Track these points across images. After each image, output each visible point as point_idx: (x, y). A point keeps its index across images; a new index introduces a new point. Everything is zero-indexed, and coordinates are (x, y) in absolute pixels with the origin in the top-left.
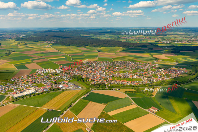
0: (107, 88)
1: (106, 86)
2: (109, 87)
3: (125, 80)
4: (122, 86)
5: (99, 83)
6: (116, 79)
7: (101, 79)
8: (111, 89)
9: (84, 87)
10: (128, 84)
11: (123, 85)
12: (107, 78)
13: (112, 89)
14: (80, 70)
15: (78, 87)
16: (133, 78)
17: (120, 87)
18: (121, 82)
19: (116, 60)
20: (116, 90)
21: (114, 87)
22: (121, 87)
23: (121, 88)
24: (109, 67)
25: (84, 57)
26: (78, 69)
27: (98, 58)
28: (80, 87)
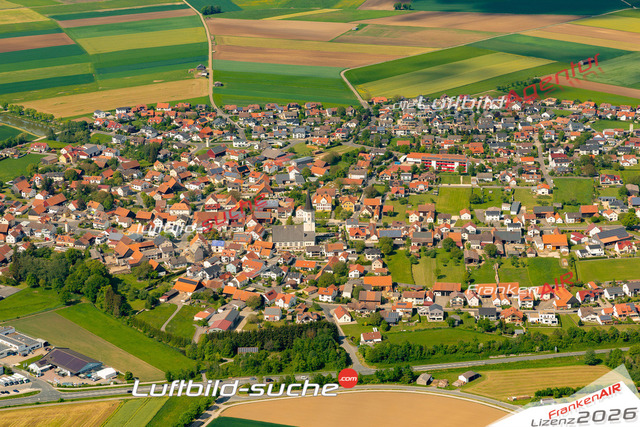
0: (360, 365)
1: (347, 346)
2: (378, 357)
3: (507, 278)
4: (498, 338)
5: (271, 316)
6: (422, 273)
7: (281, 282)
8: (396, 379)
9: (141, 366)
10: (544, 318)
11: (502, 325)
12: (344, 271)
13: (414, 378)
14: (69, 198)
15: (82, 366)
16: (573, 260)
17: (477, 353)
18: (474, 302)
19: (379, 91)
20: (449, 387)
21: (424, 356)
22: (490, 349)
23: (494, 360)
24: (336, 160)
25: (87, 68)
26: (49, 187)
27: (211, 76)
28: (105, 373)
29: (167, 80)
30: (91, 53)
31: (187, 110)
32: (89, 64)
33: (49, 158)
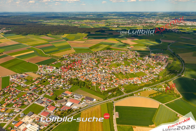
0: (125, 94)
6: (120, 77)
10: (139, 82)
12: (111, 78)
16: (135, 73)
19: (94, 50)
24: (97, 60)
27: (73, 49)
28: (95, 100)
29: (68, 50)
31: (74, 54)
32: (57, 48)
33: (62, 63)
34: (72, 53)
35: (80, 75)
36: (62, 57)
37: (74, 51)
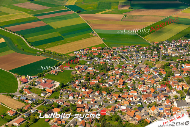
27: (98, 35)
29: (86, 38)
30: (55, 28)
31: (102, 49)
32: (58, 32)
33: (74, 72)
34: (96, 47)
35: (124, 108)
36: (72, 55)
37: (100, 41)
